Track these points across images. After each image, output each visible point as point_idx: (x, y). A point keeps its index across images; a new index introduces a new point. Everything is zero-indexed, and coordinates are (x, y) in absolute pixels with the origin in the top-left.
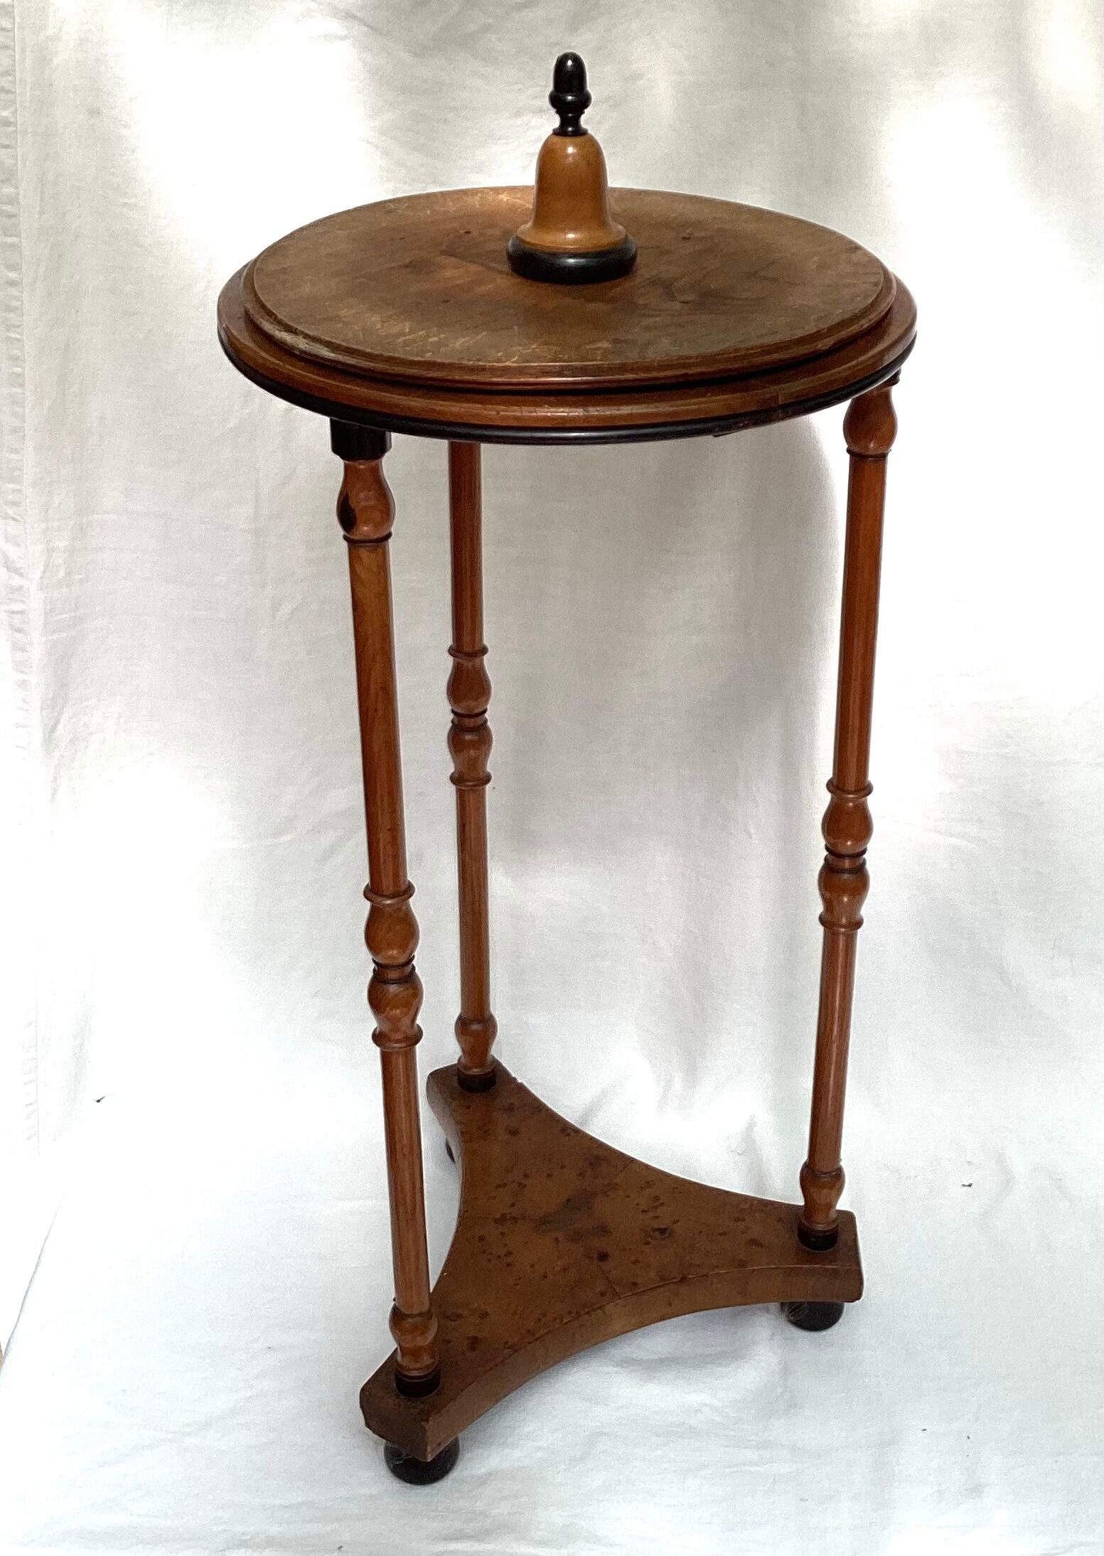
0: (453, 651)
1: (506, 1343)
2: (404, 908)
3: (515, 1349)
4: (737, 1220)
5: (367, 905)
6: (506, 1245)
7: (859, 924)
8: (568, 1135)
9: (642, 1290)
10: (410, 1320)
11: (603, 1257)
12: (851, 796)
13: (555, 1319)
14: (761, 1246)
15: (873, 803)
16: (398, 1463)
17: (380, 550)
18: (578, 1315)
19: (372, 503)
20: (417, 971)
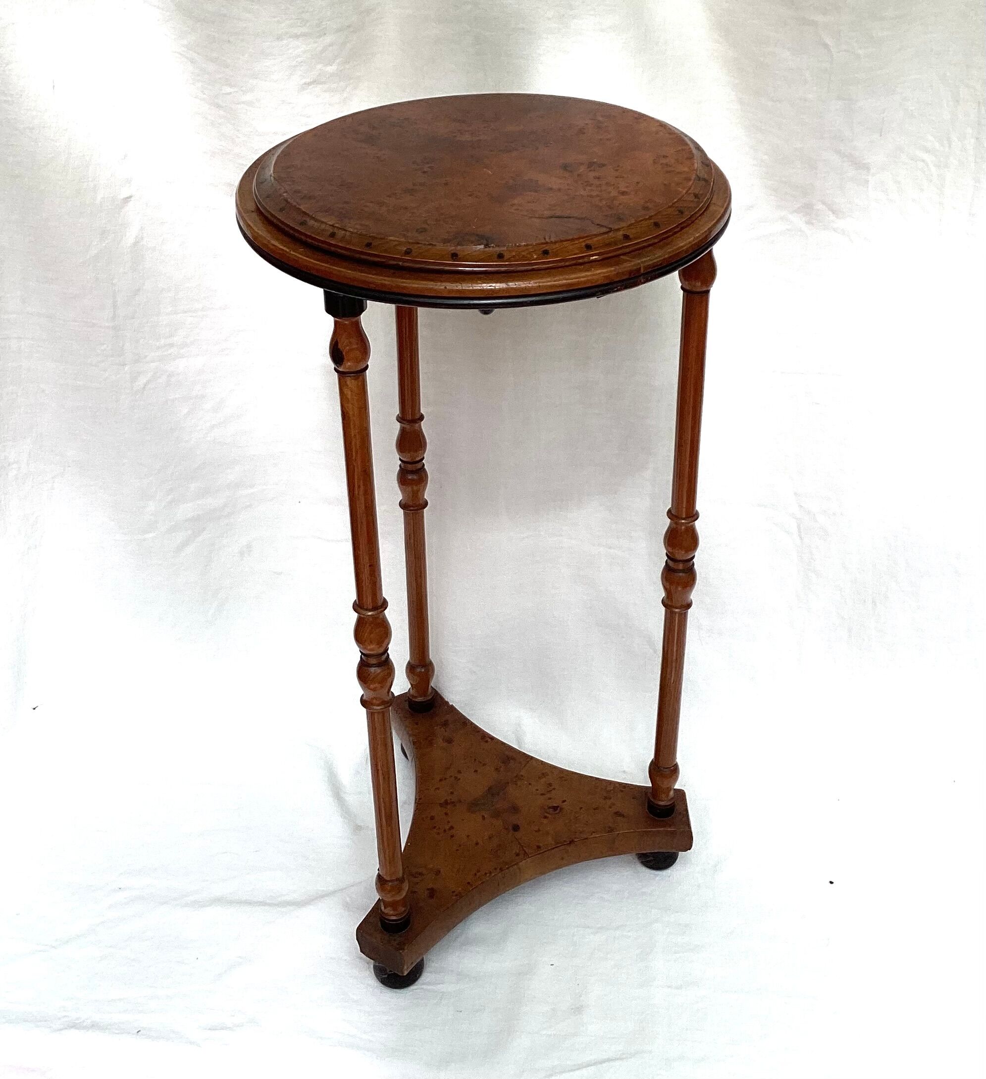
0: (400, 419)
1: (453, 892)
2: (381, 617)
3: (459, 895)
4: (605, 798)
5: (355, 616)
6: (449, 822)
7: (689, 605)
8: (487, 742)
9: (543, 851)
10: (390, 884)
11: (516, 828)
12: (683, 521)
13: (486, 874)
14: (623, 816)
15: (699, 525)
16: (384, 976)
17: (361, 378)
18: (501, 870)
19: (355, 346)
20: (390, 657)
